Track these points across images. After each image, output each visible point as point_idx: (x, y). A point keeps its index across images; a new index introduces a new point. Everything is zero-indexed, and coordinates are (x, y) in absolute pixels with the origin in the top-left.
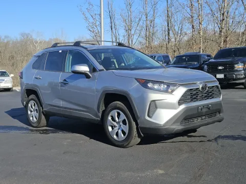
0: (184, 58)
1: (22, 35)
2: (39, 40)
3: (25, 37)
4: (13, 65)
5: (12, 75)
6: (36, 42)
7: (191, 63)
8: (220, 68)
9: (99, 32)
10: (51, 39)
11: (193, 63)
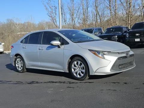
0: (112, 29)
1: (8, 20)
2: (18, 23)
3: (10, 21)
4: (3, 38)
5: (3, 44)
6: (16, 24)
7: (117, 32)
8: (137, 35)
9: (54, 17)
10: (25, 22)
11: (118, 32)
